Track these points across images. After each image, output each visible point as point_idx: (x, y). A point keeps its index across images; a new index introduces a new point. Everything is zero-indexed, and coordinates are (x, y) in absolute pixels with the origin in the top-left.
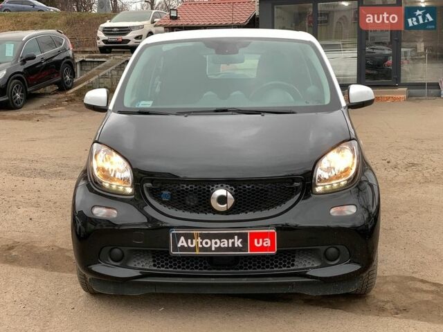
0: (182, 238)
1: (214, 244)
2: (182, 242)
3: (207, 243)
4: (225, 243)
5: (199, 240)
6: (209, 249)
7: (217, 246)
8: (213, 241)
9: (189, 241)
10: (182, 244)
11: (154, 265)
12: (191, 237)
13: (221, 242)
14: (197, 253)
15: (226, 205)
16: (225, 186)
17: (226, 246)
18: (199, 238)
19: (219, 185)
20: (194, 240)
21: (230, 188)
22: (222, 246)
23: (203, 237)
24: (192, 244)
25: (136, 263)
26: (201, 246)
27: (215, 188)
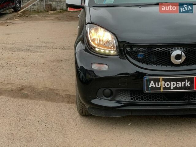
0: (152, 82)
1: (173, 85)
2: (152, 85)
3: (168, 85)
4: (179, 84)
5: (163, 83)
6: (170, 88)
7: (174, 86)
8: (172, 83)
9: (157, 83)
10: (152, 86)
11: (132, 99)
12: (158, 81)
13: (177, 84)
14: (162, 91)
15: (180, 60)
16: (180, 48)
17: (180, 86)
18: (163, 82)
19: (176, 48)
20: (160, 83)
21: (183, 49)
22: (178, 86)
23: (166, 81)
24: (158, 85)
25: (120, 98)
26: (164, 87)
27: (173, 49)
